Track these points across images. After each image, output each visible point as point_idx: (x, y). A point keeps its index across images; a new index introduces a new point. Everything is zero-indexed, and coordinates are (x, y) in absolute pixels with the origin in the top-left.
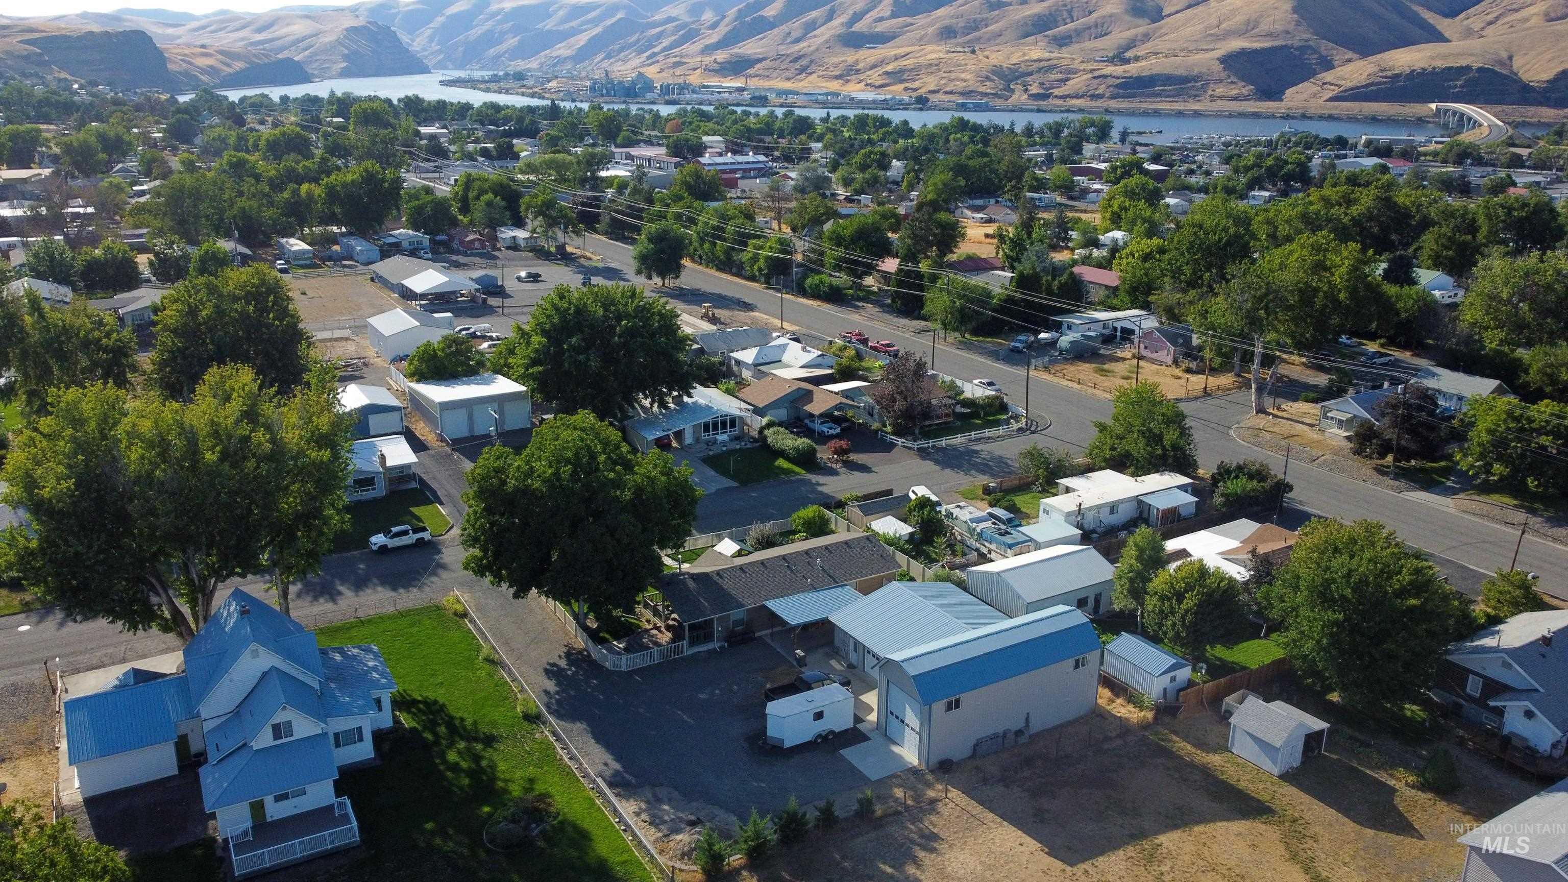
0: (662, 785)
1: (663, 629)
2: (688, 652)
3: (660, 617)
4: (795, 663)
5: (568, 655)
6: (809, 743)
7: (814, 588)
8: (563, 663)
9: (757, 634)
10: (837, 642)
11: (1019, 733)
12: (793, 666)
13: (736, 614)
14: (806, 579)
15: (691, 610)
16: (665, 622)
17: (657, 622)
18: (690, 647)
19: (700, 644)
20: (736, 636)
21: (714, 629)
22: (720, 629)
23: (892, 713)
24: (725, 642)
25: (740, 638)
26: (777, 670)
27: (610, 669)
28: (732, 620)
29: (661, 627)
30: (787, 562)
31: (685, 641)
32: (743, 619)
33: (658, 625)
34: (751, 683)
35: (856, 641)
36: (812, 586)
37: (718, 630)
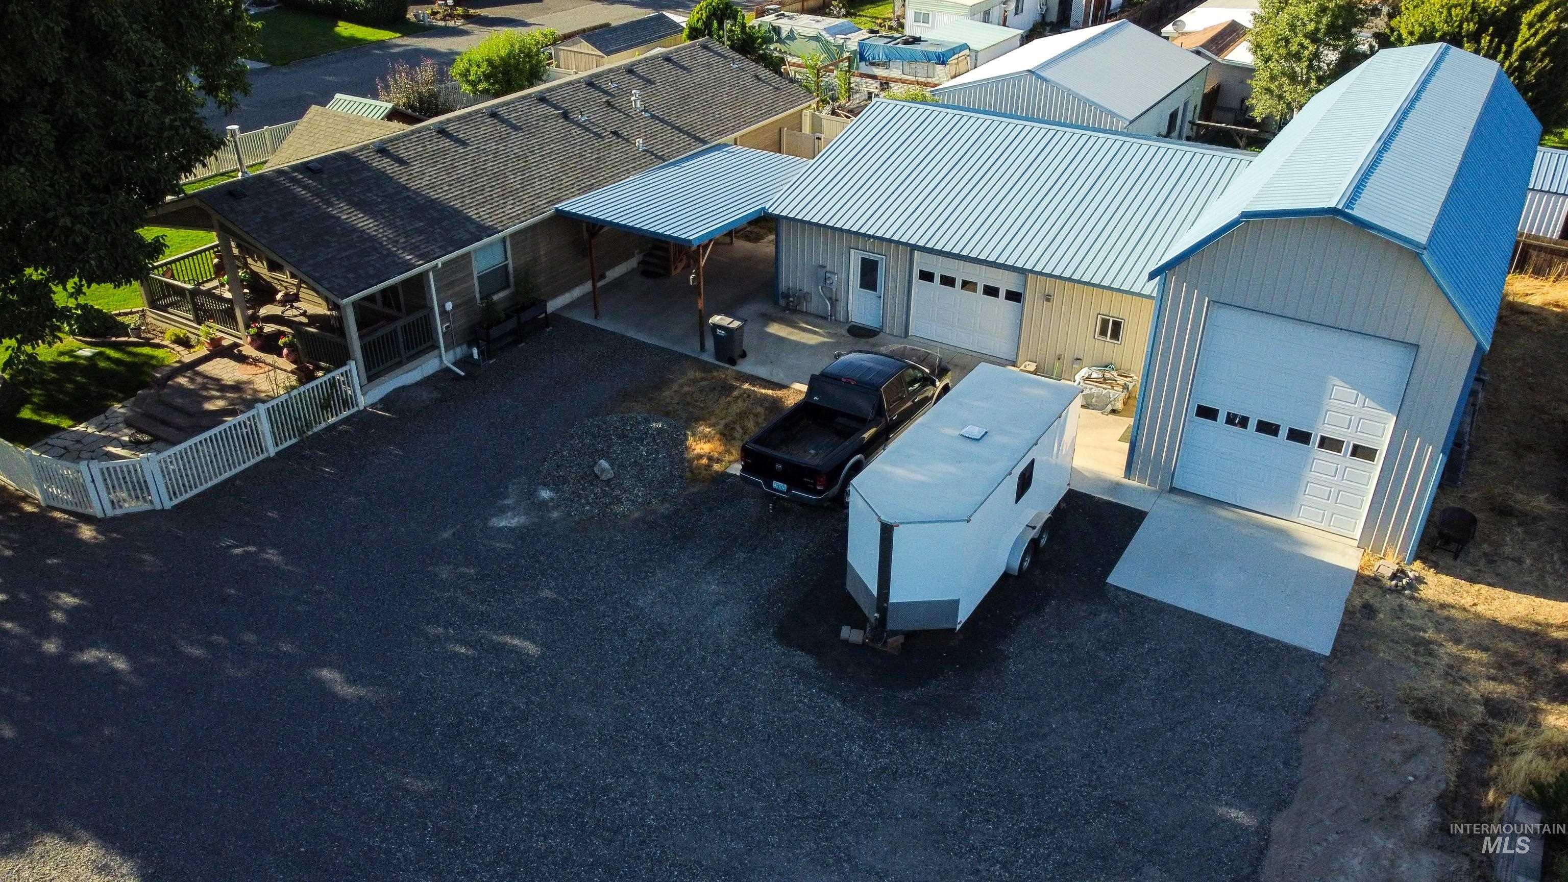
2: (365, 400)
4: (708, 358)
6: (1005, 577)
9: (552, 306)
10: (791, 278)
13: (485, 253)
14: (627, 141)
15: (349, 258)
16: (247, 327)
17: (220, 335)
18: (370, 379)
19: (399, 364)
20: (499, 322)
21: (432, 309)
22: (449, 306)
23: (1207, 413)
24: (470, 345)
25: (511, 324)
26: (675, 387)
27: (100, 515)
28: (475, 276)
29: (236, 345)
30: (556, 107)
31: (352, 364)
32: (506, 266)
33: (225, 343)
34: (641, 440)
35: (873, 257)
36: (652, 153)
37: (443, 312)
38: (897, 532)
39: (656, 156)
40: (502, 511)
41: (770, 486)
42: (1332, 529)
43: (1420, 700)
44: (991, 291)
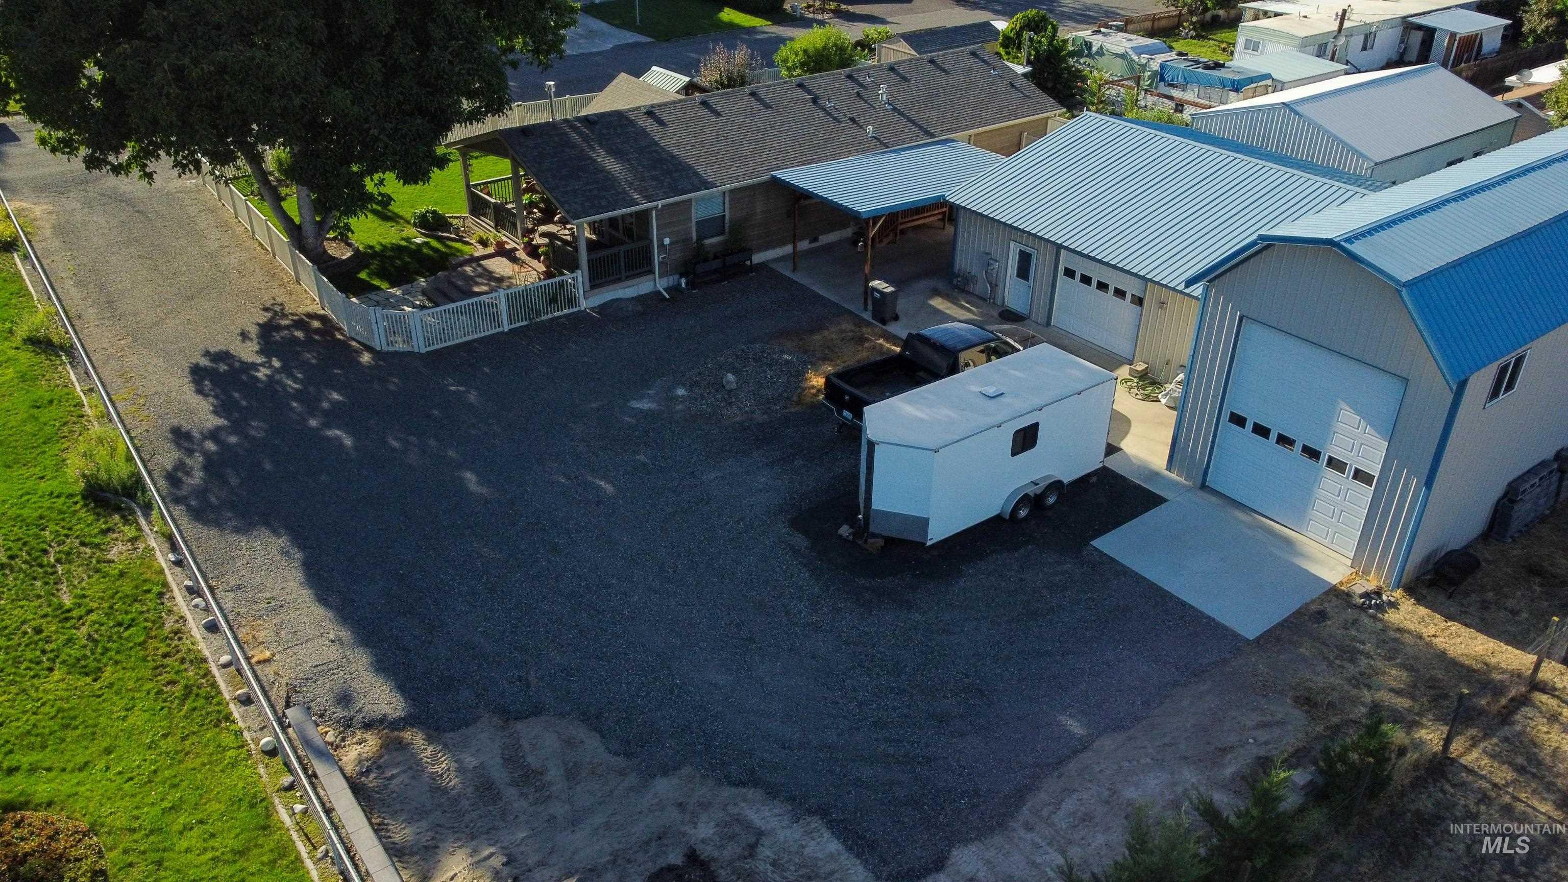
0: (537, 711)
1: (521, 254)
2: (586, 303)
3: (511, 224)
4: (867, 316)
6: (998, 518)
7: (882, 144)
9: (758, 258)
10: (965, 261)
12: (860, 322)
13: (702, 203)
14: (861, 127)
15: (590, 191)
16: (523, 236)
17: (504, 239)
18: (593, 287)
19: (619, 280)
20: (706, 260)
21: (652, 241)
22: (667, 241)
23: (1239, 420)
24: (681, 275)
25: (716, 264)
26: (826, 333)
27: (378, 349)
28: (694, 220)
29: (515, 249)
30: (809, 92)
31: (579, 273)
32: (723, 216)
33: (507, 247)
34: (770, 366)
35: (1028, 250)
36: (879, 140)
37: (661, 245)
38: (878, 450)
39: (881, 142)
40: (642, 397)
41: (840, 414)
42: (1334, 547)
43: (1309, 689)
44: (1120, 293)
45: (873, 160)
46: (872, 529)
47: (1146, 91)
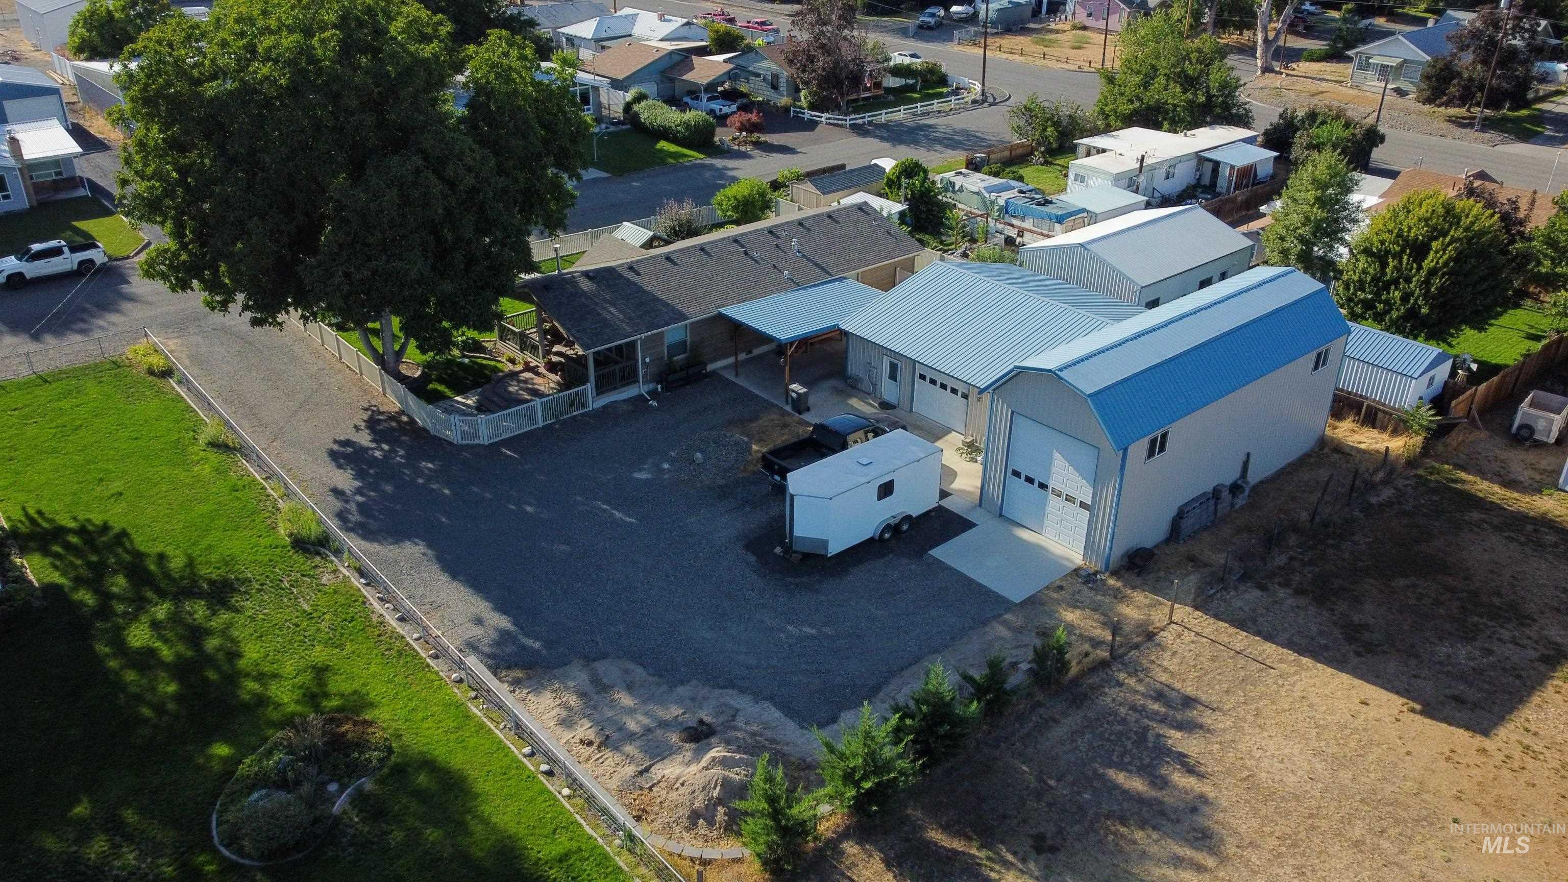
1: (542, 370)
2: (595, 403)
3: (534, 349)
4: (788, 408)
5: (372, 424)
6: (872, 540)
7: (795, 284)
8: (364, 439)
9: (710, 367)
10: (854, 367)
11: (1235, 488)
12: (784, 413)
13: (673, 333)
14: (780, 271)
15: (596, 328)
16: (544, 357)
17: (530, 360)
18: (597, 394)
19: (615, 388)
20: (675, 372)
21: (637, 361)
22: (648, 360)
23: (1016, 474)
24: (658, 383)
25: (683, 374)
26: (761, 421)
27: (455, 442)
28: (666, 344)
29: (537, 367)
30: (742, 246)
31: (589, 385)
32: (685, 341)
33: (532, 365)
34: (725, 446)
35: (896, 362)
36: (792, 281)
37: (644, 362)
38: (796, 499)
39: (794, 282)
40: (640, 470)
41: (773, 478)
42: (1074, 549)
43: (1045, 628)
44: (954, 391)
45: (790, 295)
46: (795, 548)
47: (996, 220)
